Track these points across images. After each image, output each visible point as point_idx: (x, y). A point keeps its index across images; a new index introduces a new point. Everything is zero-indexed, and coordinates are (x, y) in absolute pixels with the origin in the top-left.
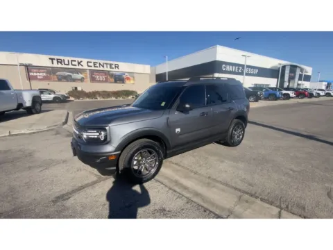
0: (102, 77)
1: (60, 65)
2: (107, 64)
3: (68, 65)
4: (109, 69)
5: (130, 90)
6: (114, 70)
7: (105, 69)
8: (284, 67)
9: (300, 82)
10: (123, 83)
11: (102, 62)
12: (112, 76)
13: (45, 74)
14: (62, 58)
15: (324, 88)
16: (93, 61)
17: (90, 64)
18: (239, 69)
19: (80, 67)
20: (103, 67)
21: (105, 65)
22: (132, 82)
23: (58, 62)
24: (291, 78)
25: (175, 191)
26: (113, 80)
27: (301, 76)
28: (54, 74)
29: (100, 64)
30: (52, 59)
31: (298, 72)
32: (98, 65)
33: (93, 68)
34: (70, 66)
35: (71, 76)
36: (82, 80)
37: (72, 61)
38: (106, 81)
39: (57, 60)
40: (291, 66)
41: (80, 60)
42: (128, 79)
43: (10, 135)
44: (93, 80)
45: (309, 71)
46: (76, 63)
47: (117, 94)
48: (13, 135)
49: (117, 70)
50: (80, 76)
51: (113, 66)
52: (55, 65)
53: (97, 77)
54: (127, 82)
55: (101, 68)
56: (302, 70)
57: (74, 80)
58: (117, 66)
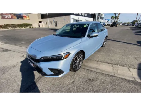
0: (9, 16)
5: (28, 23)
10: (23, 19)
12: (15, 15)
15: (106, 22)
22: (28, 18)
24: (98, 18)
25: (87, 69)
26: (16, 17)
38: (12, 18)
40: (98, 14)
42: (25, 17)
47: (21, 26)
54: (25, 19)
56: (101, 15)
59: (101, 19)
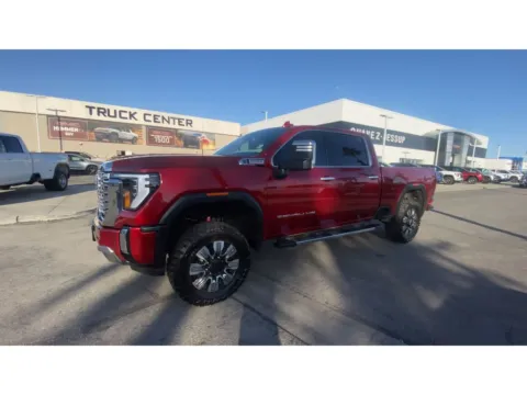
0: (166, 139)
1: (102, 118)
2: (174, 119)
3: (115, 116)
4: (177, 126)
6: (185, 128)
7: (171, 126)
8: (445, 135)
9: (469, 158)
10: (198, 148)
11: (166, 115)
12: (181, 136)
13: (76, 130)
14: (106, 106)
15: (508, 168)
16: (153, 113)
17: (147, 118)
18: (376, 135)
19: (132, 121)
20: (168, 122)
21: (171, 121)
22: (211, 147)
23: (99, 113)
24: (456, 152)
26: (182, 143)
27: (470, 149)
28: (92, 130)
29: (163, 118)
30: (91, 108)
31: (466, 143)
32: (160, 119)
33: (153, 124)
34: (118, 120)
35: (117, 134)
36: (133, 141)
37: (120, 112)
38: (172, 143)
39: (99, 109)
40: (456, 133)
41: (133, 110)
42: (205, 142)
43: (18, 223)
44: (151, 141)
45: (483, 141)
46: (127, 115)
48: (22, 223)
49: (189, 127)
50: (130, 135)
51: (184, 122)
52: (95, 116)
53: (158, 138)
54: (205, 147)
55: (165, 125)
56: (472, 140)
57: (122, 141)
58: (189, 123)
59: (470, 154)
